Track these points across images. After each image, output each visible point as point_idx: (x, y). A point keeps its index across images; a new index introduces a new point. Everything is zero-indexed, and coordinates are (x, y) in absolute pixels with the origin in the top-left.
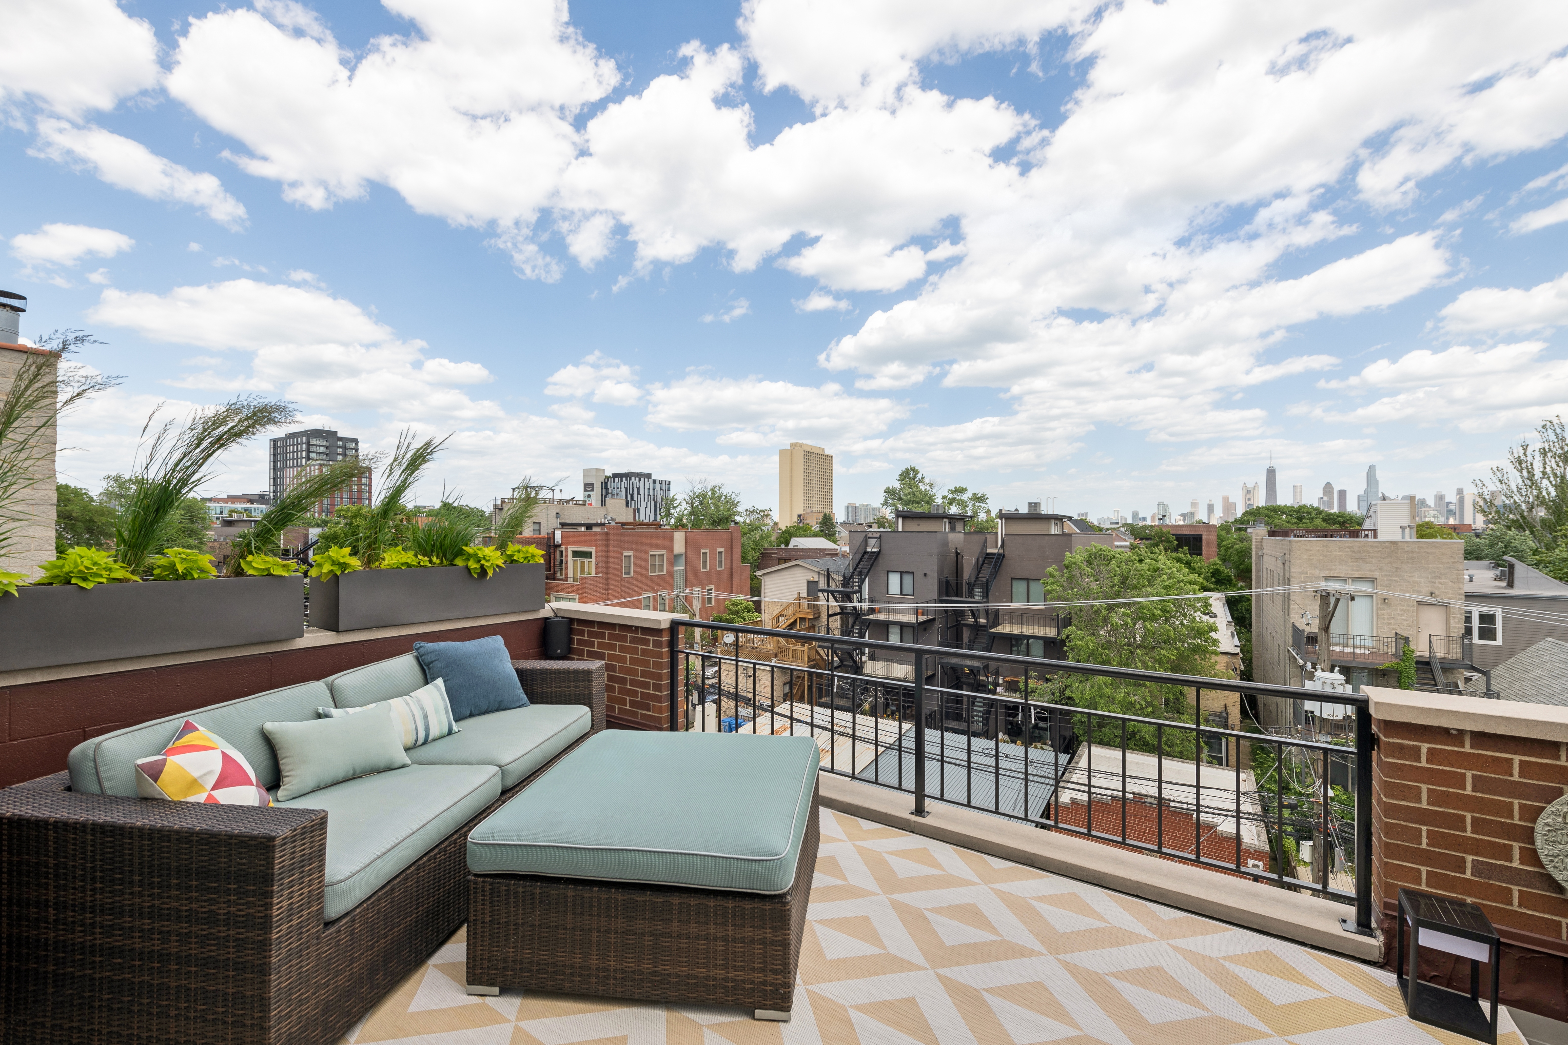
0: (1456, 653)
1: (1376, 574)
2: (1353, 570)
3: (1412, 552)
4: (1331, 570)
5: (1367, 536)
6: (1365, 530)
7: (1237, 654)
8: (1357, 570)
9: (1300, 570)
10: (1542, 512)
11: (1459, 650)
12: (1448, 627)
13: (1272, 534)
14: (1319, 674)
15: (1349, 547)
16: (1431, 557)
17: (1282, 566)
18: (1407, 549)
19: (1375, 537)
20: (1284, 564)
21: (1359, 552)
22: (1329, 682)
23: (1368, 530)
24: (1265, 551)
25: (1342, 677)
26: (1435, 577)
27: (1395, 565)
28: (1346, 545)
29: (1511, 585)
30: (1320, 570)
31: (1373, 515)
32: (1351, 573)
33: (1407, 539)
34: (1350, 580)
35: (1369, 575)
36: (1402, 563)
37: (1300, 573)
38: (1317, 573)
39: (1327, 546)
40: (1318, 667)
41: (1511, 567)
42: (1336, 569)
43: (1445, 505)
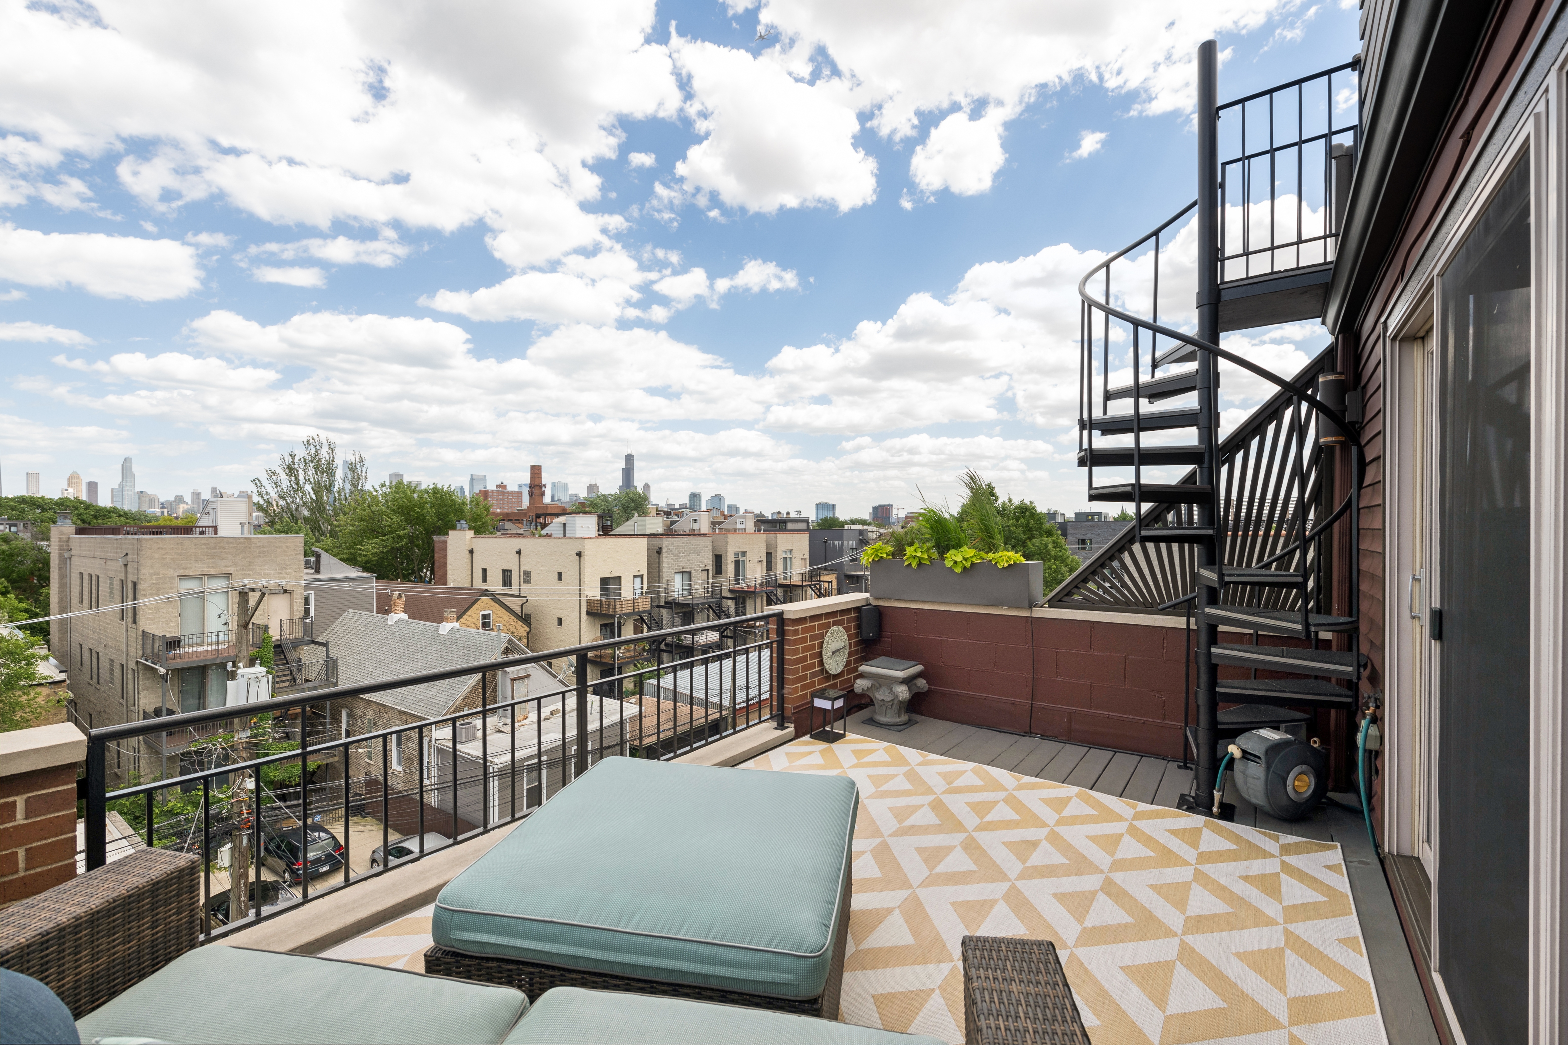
0: (298, 633)
1: (231, 570)
2: (209, 567)
3: (263, 547)
4: (186, 568)
5: (202, 533)
6: (199, 527)
7: (64, 681)
8: (213, 567)
9: (152, 571)
10: (306, 512)
11: (300, 629)
12: (292, 612)
13: (80, 531)
14: (242, 671)
15: (204, 544)
16: (279, 550)
17: (123, 569)
18: (259, 544)
19: (216, 533)
20: (126, 565)
21: (215, 548)
22: (253, 676)
23: (206, 527)
24: (73, 552)
25: (264, 669)
26: (282, 569)
27: (248, 560)
28: (202, 542)
29: (318, 571)
30: (175, 569)
31: (212, 512)
32: (206, 570)
33: (246, 535)
34: (206, 577)
35: (225, 571)
36: (254, 557)
37: (151, 574)
38: (171, 572)
39: (182, 544)
40: (241, 665)
41: (318, 557)
42: (191, 568)
43: (201, 502)
